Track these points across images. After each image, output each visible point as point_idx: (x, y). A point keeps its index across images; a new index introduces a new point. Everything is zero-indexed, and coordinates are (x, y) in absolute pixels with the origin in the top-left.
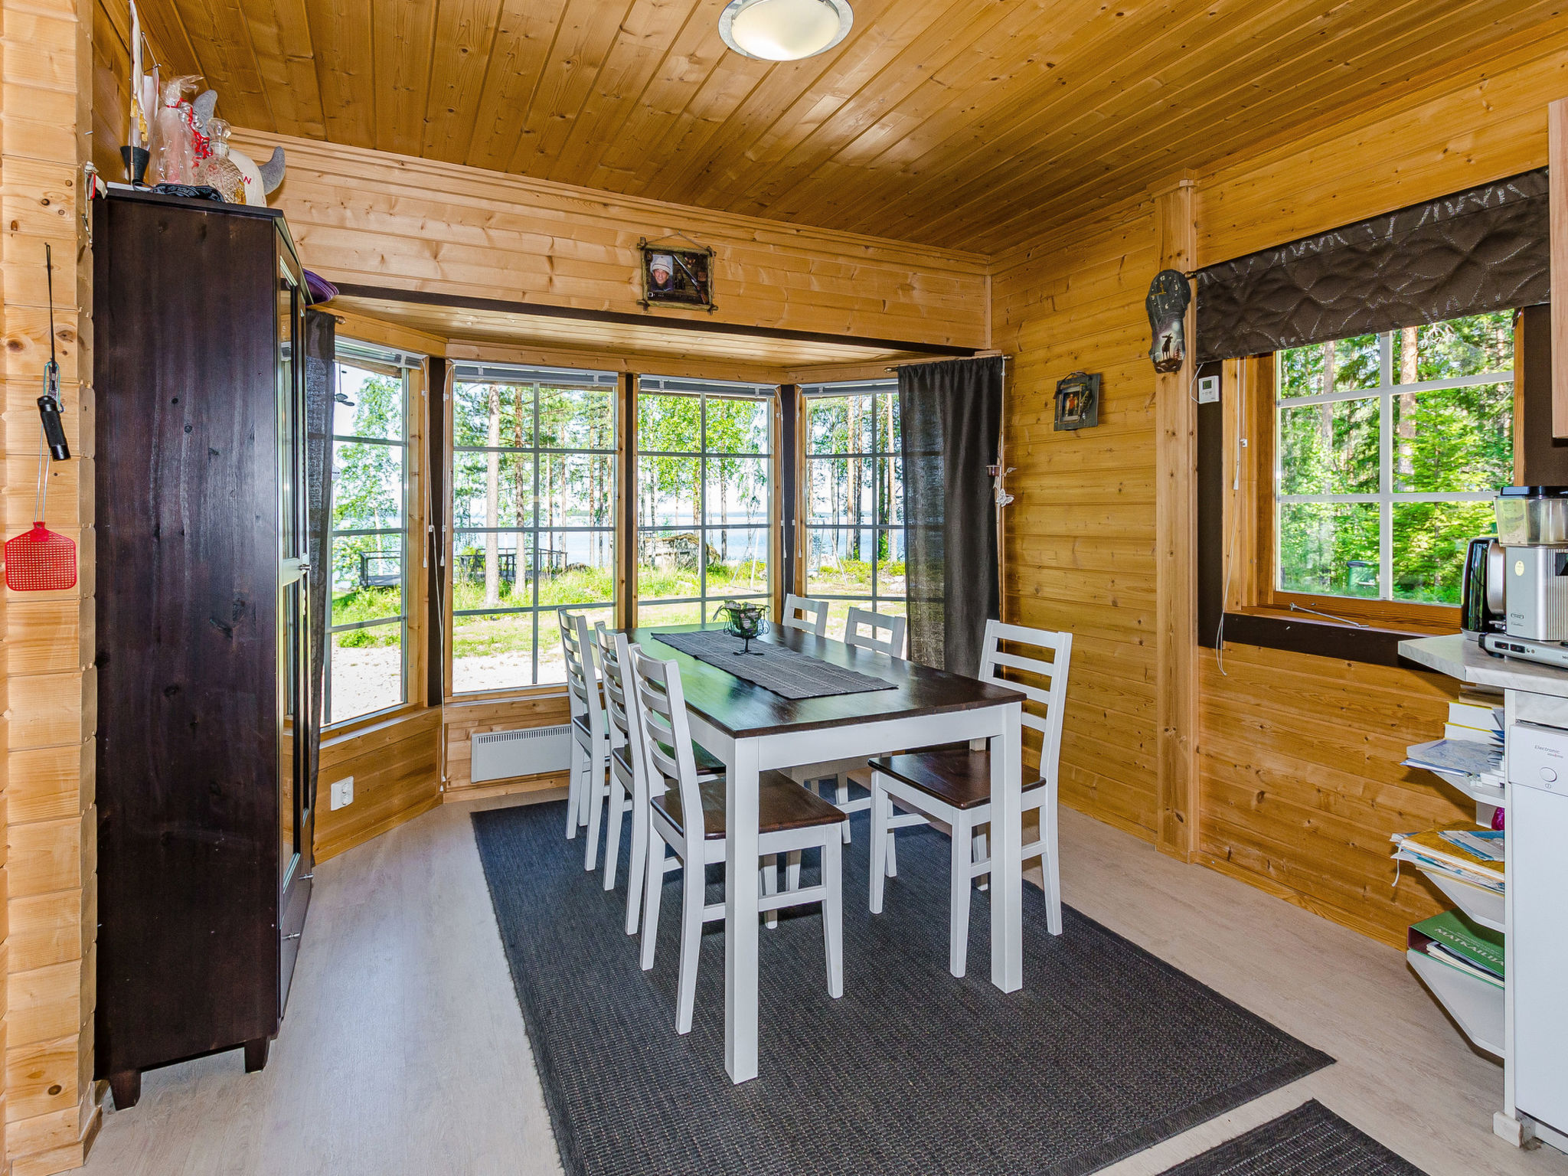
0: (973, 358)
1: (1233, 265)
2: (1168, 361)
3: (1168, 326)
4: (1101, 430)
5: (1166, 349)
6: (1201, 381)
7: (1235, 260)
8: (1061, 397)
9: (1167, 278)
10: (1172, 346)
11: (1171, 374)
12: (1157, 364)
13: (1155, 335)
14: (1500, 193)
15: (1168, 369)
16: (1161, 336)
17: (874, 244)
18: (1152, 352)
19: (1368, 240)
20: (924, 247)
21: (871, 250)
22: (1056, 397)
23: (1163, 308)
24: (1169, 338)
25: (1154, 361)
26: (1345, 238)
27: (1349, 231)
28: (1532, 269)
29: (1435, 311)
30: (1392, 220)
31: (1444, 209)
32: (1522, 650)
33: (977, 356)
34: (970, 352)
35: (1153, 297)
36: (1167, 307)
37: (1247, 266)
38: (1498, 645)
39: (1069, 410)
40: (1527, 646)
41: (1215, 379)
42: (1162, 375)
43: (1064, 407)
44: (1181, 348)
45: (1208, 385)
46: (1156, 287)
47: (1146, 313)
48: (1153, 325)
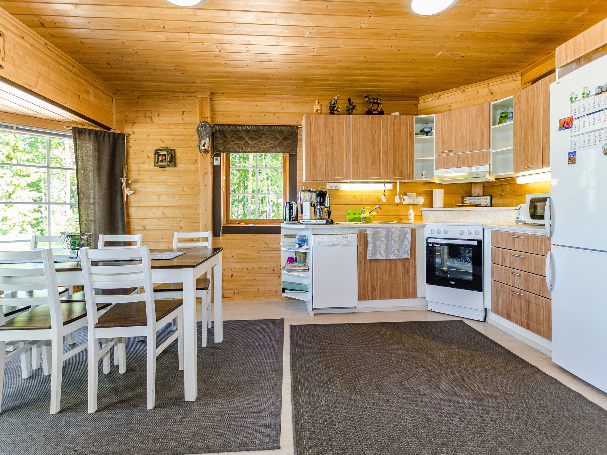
0: (110, 131)
1: (226, 126)
2: (205, 150)
3: (205, 139)
4: (175, 169)
5: (204, 146)
6: (215, 158)
7: (227, 125)
8: (157, 155)
9: (205, 124)
10: (206, 145)
11: (205, 154)
12: (200, 150)
13: (200, 141)
14: (287, 128)
15: (205, 153)
16: (202, 141)
17: (77, 67)
18: (199, 146)
19: (260, 130)
20: (97, 77)
21: (75, 69)
22: (155, 154)
23: (203, 133)
24: (205, 143)
25: (199, 149)
26: (256, 127)
27: (257, 127)
28: (292, 147)
29: (275, 151)
30: (266, 127)
31: (276, 128)
32: (308, 221)
33: (112, 131)
34: (109, 129)
35: (199, 128)
36: (204, 133)
37: (230, 128)
38: (303, 221)
39: (161, 160)
40: (309, 221)
41: (219, 158)
42: (202, 154)
43: (158, 159)
44: (209, 147)
45: (217, 159)
46: (200, 125)
47: (197, 133)
48: (199, 137)
